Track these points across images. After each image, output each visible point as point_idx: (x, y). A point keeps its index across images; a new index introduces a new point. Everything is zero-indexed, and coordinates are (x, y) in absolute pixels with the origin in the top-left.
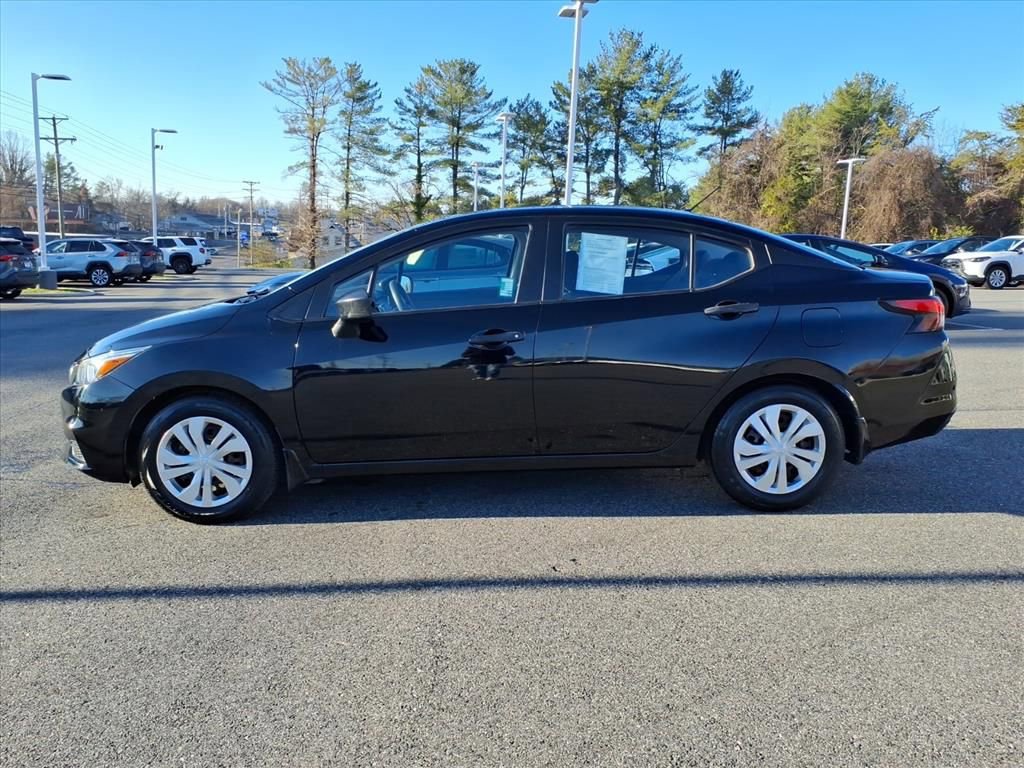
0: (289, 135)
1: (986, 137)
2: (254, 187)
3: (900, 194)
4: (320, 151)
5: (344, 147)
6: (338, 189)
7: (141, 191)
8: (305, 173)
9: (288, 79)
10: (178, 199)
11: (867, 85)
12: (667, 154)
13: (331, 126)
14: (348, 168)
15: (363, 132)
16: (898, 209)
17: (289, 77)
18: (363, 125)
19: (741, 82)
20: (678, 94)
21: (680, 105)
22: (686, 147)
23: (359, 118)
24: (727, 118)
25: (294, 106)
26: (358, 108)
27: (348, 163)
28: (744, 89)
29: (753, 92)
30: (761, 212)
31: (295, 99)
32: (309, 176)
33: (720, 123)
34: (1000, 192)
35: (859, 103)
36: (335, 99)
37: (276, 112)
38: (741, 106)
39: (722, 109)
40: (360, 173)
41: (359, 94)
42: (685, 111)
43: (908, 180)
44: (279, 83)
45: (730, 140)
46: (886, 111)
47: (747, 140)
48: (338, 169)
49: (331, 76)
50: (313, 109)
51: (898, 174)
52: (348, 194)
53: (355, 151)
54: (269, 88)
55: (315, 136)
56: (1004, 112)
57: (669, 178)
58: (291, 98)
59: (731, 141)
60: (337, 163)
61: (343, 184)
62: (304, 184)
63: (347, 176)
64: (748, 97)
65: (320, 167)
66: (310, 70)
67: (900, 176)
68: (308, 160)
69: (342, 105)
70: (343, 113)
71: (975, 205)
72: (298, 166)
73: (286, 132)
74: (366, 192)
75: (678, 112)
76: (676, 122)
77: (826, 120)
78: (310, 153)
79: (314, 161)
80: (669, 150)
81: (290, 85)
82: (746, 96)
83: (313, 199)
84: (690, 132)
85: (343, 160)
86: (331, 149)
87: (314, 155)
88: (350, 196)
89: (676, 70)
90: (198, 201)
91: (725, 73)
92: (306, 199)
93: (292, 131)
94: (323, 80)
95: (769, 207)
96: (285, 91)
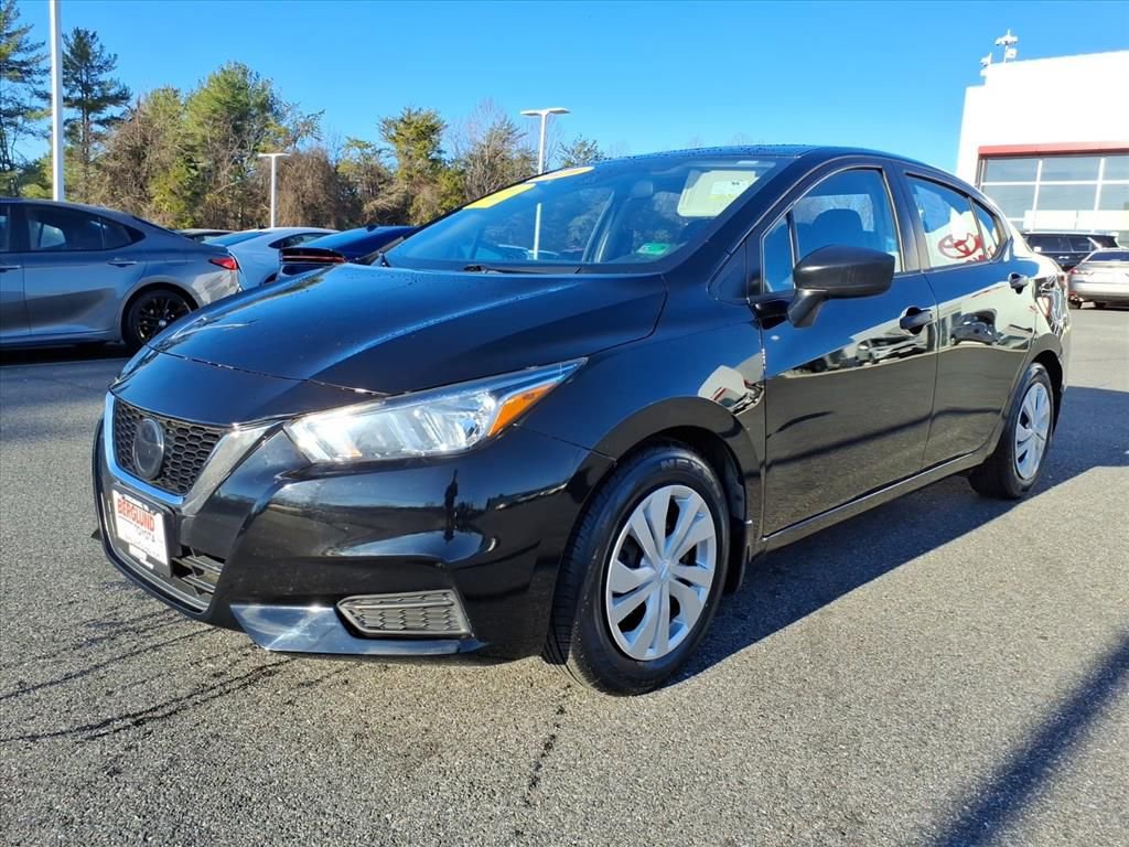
1: (367, 146)
3: (303, 196)
11: (240, 76)
12: (11, 124)
16: (302, 212)
19: (101, 47)
20: (18, 48)
21: (24, 63)
22: (39, 118)
24: (87, 88)
28: (105, 56)
29: (117, 62)
30: (152, 206)
33: (78, 94)
34: (391, 202)
35: (239, 94)
38: (104, 77)
39: (78, 76)
42: (29, 72)
43: (309, 182)
45: (93, 116)
46: (266, 106)
47: (118, 119)
51: (297, 175)
56: (381, 124)
57: (15, 154)
59: (95, 119)
64: (111, 68)
67: (300, 178)
71: (372, 213)
75: (20, 71)
76: (19, 85)
77: (205, 108)
80: (14, 120)
82: (107, 66)
84: (39, 99)
89: (11, 15)
91: (77, 32)
95: (164, 201)
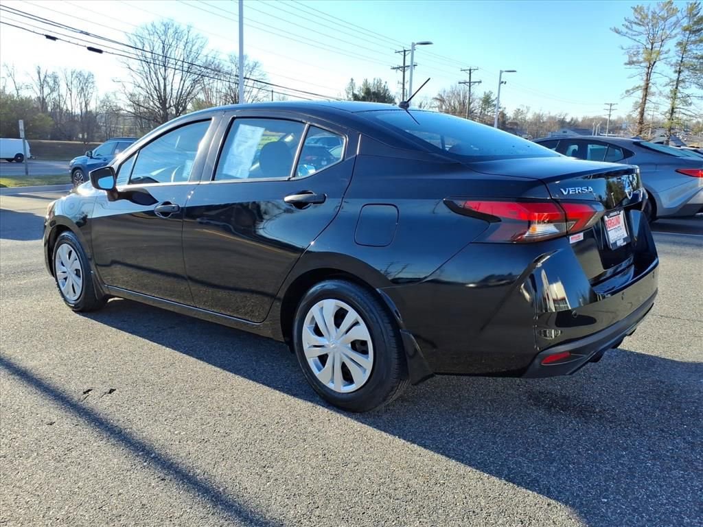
0: (628, 66)
2: (612, 107)
4: (653, 76)
5: (676, 72)
6: (666, 106)
7: (541, 114)
8: (640, 93)
9: (635, 23)
10: (566, 117)
13: (666, 56)
14: (677, 88)
15: (694, 58)
17: (636, 20)
18: (695, 52)
23: (693, 46)
25: (636, 43)
26: (693, 38)
27: (677, 84)
31: (637, 38)
32: (642, 97)
36: (673, 33)
37: (620, 49)
40: (687, 92)
41: (696, 27)
44: (627, 27)
48: (668, 90)
49: (673, 15)
50: (652, 44)
52: (673, 109)
53: (686, 73)
54: (617, 32)
55: (651, 66)
58: (634, 37)
60: (666, 85)
61: (670, 101)
62: (637, 102)
63: (675, 94)
65: (653, 89)
66: (654, 13)
68: (643, 84)
69: (679, 38)
70: (679, 44)
72: (633, 89)
73: (626, 64)
74: (692, 107)
78: (645, 78)
79: (648, 84)
81: (635, 27)
83: (642, 114)
85: (673, 82)
86: (664, 73)
87: (648, 80)
88: (675, 110)
90: (580, 120)
92: (636, 115)
93: (631, 63)
94: (665, 19)
96: (630, 32)
